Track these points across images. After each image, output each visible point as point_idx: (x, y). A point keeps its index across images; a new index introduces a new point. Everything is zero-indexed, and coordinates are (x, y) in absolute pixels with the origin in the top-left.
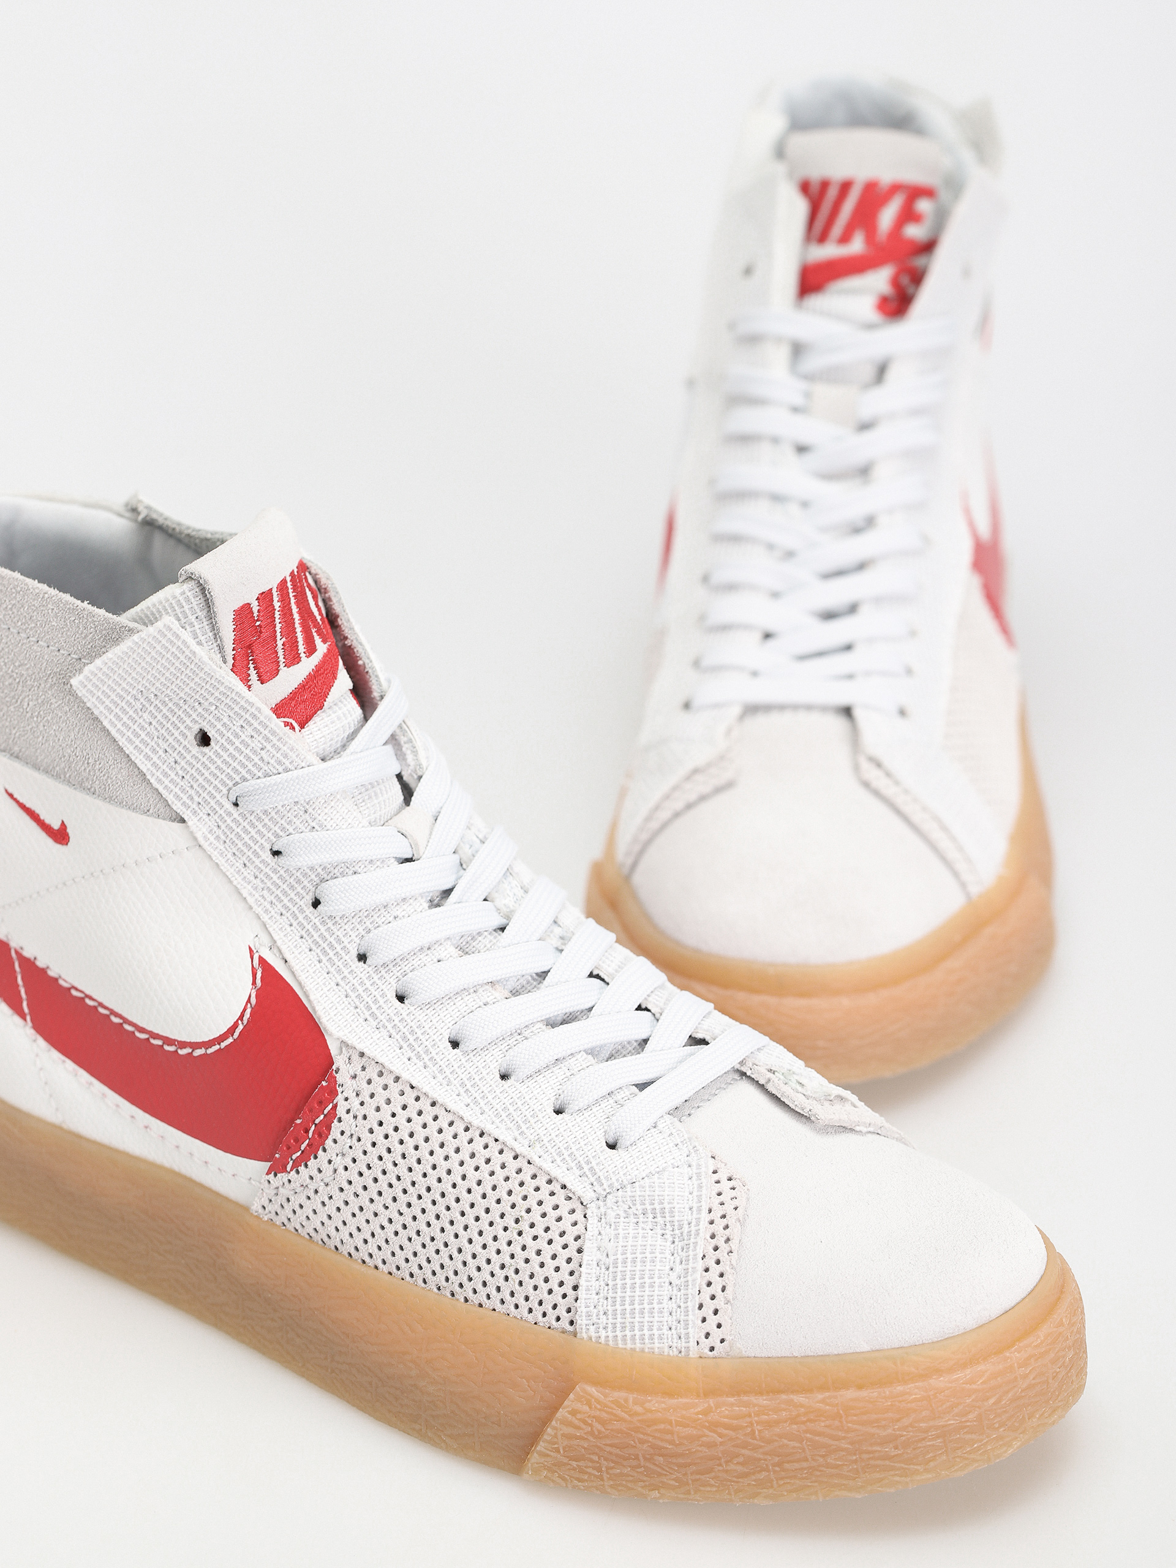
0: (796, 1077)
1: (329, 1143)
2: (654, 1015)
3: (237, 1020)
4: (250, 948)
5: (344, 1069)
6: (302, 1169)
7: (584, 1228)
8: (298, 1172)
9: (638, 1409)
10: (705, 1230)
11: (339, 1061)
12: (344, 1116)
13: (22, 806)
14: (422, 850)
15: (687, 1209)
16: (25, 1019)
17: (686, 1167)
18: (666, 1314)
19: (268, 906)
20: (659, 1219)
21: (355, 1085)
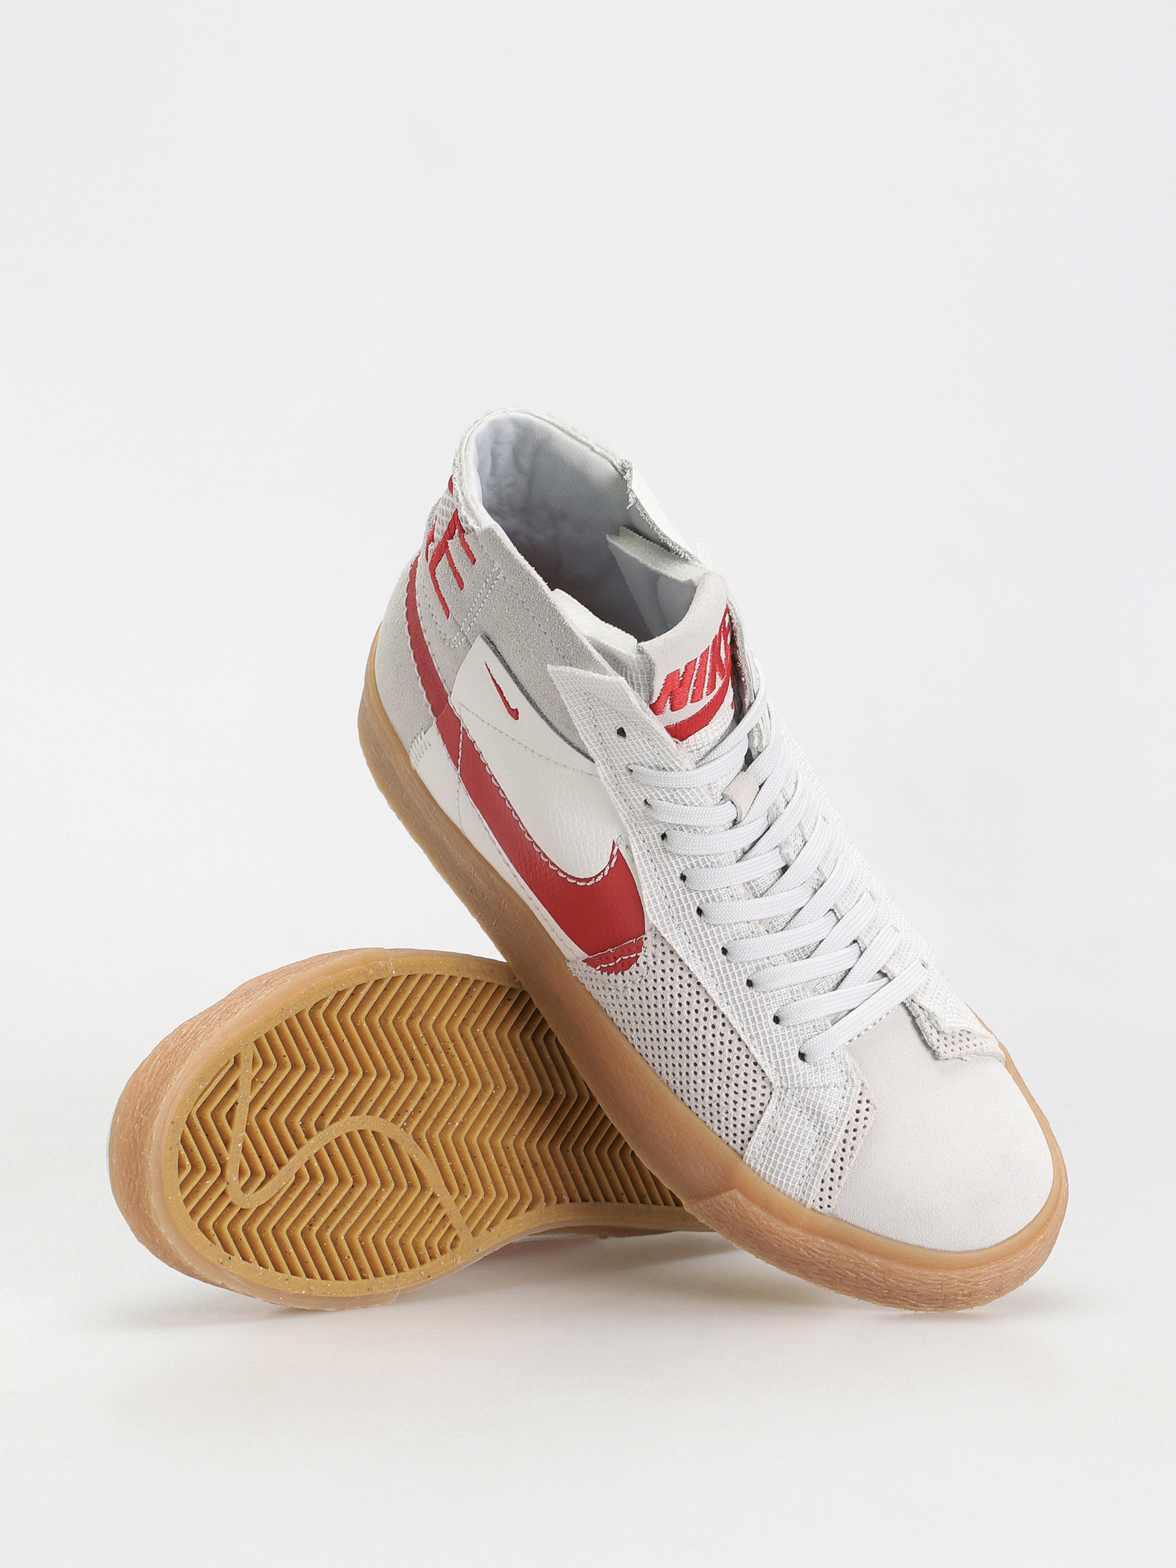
0: (936, 1018)
1: (627, 972)
2: (860, 947)
3: (592, 877)
4: (614, 842)
5: (649, 941)
6: (605, 974)
7: (767, 1101)
8: (602, 973)
9: (765, 1223)
10: (841, 1135)
11: (648, 934)
12: (641, 964)
13: (497, 686)
14: (743, 816)
15: (834, 1118)
16: (457, 768)
17: (843, 1088)
18: (800, 1176)
19: (633, 825)
20: (815, 1117)
21: (654, 951)
